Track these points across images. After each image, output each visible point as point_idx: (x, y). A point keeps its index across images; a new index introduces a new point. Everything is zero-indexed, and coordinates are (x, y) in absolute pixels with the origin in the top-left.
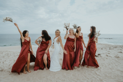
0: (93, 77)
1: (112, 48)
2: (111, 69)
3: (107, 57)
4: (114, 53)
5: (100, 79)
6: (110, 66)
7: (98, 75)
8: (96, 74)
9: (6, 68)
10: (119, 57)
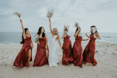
0: (90, 72)
1: (109, 46)
2: (107, 65)
3: (104, 54)
4: (110, 50)
5: (96, 74)
6: (107, 63)
7: (95, 71)
8: (93, 69)
9: (9, 63)
10: (115, 54)
